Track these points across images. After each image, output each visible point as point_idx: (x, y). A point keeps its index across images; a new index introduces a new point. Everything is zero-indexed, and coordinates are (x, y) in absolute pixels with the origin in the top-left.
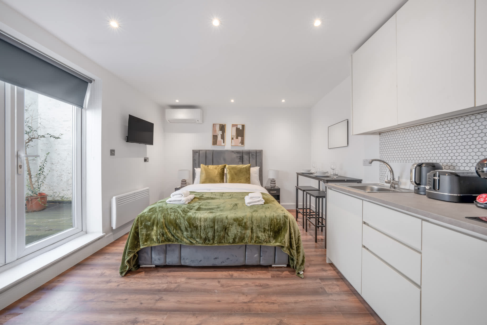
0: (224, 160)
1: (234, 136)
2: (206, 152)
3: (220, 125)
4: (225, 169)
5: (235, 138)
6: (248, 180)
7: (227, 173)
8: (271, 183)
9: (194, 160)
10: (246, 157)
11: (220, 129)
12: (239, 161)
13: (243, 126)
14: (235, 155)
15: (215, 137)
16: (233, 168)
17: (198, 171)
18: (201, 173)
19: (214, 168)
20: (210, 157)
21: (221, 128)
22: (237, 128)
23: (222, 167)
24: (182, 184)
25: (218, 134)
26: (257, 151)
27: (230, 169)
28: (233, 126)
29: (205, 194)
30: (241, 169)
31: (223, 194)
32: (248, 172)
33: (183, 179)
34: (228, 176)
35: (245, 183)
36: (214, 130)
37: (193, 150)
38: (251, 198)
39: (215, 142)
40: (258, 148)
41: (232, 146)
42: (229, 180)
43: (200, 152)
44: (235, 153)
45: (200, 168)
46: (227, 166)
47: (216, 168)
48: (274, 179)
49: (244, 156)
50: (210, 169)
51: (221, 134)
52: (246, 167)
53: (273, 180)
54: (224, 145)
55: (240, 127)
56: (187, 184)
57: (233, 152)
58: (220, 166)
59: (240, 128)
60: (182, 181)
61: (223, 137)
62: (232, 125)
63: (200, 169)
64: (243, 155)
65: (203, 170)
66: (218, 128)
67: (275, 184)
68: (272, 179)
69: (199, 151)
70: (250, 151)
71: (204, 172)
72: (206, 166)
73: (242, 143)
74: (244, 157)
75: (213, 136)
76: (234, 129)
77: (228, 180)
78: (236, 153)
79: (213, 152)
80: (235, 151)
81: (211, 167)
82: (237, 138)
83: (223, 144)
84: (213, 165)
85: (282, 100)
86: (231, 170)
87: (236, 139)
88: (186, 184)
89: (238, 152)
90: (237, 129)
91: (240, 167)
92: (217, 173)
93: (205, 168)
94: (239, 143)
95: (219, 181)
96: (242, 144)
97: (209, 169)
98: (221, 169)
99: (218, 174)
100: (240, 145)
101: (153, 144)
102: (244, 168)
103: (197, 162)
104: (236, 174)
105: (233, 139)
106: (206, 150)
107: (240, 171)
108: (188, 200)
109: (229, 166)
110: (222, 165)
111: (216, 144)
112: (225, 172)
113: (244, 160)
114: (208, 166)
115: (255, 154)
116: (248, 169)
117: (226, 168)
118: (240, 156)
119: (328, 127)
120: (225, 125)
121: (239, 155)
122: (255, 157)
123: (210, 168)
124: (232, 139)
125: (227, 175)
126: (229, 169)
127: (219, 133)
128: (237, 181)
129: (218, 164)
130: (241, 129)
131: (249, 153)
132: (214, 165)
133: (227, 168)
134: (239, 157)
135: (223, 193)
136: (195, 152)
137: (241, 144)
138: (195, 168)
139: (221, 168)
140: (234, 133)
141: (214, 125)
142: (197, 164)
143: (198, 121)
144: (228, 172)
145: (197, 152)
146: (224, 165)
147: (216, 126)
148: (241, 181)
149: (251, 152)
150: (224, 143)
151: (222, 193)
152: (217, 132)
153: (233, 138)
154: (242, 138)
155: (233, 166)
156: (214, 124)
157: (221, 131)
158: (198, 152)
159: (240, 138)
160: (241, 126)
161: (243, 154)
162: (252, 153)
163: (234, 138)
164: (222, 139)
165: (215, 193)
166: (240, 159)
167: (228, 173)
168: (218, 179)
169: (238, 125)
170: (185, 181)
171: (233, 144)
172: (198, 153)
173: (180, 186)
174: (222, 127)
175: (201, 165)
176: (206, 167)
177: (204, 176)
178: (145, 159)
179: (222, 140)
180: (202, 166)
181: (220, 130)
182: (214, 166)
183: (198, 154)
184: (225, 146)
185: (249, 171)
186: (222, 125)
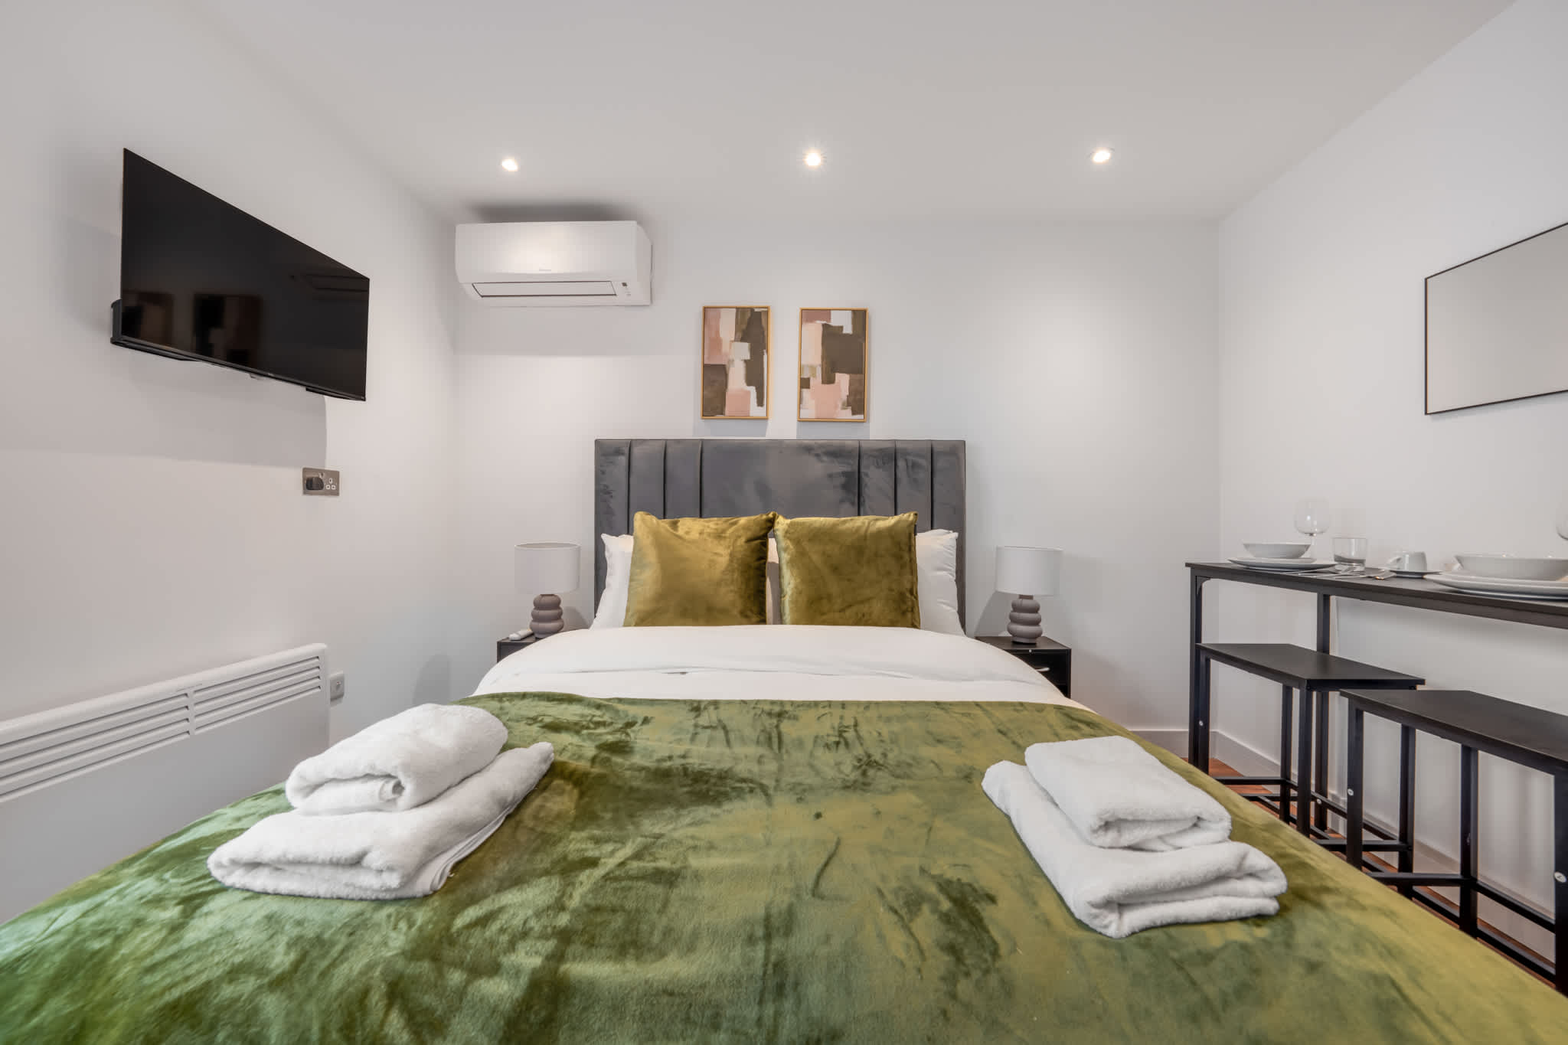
0: (764, 491)
1: (813, 368)
2: (666, 451)
3: (741, 311)
4: (772, 543)
5: (816, 381)
6: (910, 603)
7: (784, 562)
8: (1014, 620)
9: (602, 493)
10: (876, 479)
11: (740, 335)
12: (842, 501)
13: (860, 317)
14: (818, 469)
15: (714, 376)
16: (817, 536)
17: (619, 547)
18: (637, 560)
19: (709, 535)
20: (685, 477)
21: (744, 327)
22: (826, 327)
23: (756, 530)
24: (536, 618)
25: (731, 357)
26: (934, 446)
27: (801, 540)
28: (808, 315)
29: (646, 721)
30: (865, 538)
31: (780, 715)
32: (907, 557)
33: (543, 595)
34: (790, 582)
35: (893, 624)
36: (710, 339)
37: (597, 442)
38: (1107, 826)
39: (714, 403)
40: (940, 432)
41: (801, 421)
42: (794, 602)
43: (636, 451)
44: (817, 455)
45: (632, 535)
46: (782, 523)
47: (719, 536)
48: (1030, 597)
49: (867, 475)
50: (687, 537)
51: (748, 357)
52: (890, 529)
53: (1026, 602)
54: (763, 415)
55: (843, 322)
56: (562, 617)
57: (807, 449)
58: (743, 520)
59: (842, 327)
60: (538, 606)
61: (756, 376)
62: (802, 310)
63: (632, 537)
64: (863, 470)
65: (647, 541)
66: (727, 327)
67: (1036, 623)
68: (1022, 597)
69: (631, 444)
70: (899, 445)
71: (652, 556)
72: (664, 524)
73: (857, 402)
74: (865, 480)
75: (707, 368)
76: (815, 330)
77: (787, 600)
78: (825, 458)
79: (702, 451)
80: (821, 446)
81: (691, 527)
82: (828, 379)
83: (756, 411)
84: (701, 517)
85: (1091, 154)
86: (806, 545)
87: (823, 382)
88: (558, 617)
89: (836, 452)
90: (830, 334)
91: (858, 529)
92: (723, 561)
93: (656, 535)
94: (840, 405)
95: (735, 612)
96: (854, 413)
97: (680, 537)
98: (749, 541)
99: (729, 569)
100: (847, 414)
101: (364, 395)
102: (879, 534)
103: (618, 503)
104: (835, 569)
105: (808, 387)
106: (666, 445)
107: (861, 548)
108: (466, 828)
109: (790, 525)
110: (753, 517)
111: (722, 413)
112: (773, 556)
113: (866, 492)
114: (674, 525)
115: (925, 463)
116: (905, 539)
117: (774, 536)
118: (844, 474)
119: (1426, 279)
120: (767, 313)
121: (838, 467)
122: (924, 476)
123: (687, 533)
124: (805, 383)
125: (780, 576)
126: (797, 542)
127: (738, 354)
128: (842, 610)
129: (730, 509)
130: (848, 329)
131: (891, 455)
132: (712, 516)
133: (780, 533)
134: (843, 480)
135: (780, 712)
136: (607, 453)
137: (849, 411)
138: (605, 537)
139: (749, 534)
140: (814, 356)
141: (710, 313)
142: (620, 518)
143: (625, 284)
144: (786, 557)
145: (618, 452)
146: (764, 517)
147: (718, 317)
148: (865, 608)
149: (906, 453)
150: (760, 403)
151: (770, 714)
152: (725, 348)
153: (808, 380)
154: (858, 376)
155: (817, 525)
156: (708, 308)
157: (746, 346)
158: (626, 451)
159: (843, 380)
160: (849, 314)
161: (864, 463)
162: (910, 458)
163: (812, 383)
164: (749, 384)
165: (724, 714)
166: (845, 487)
167: (792, 562)
168: (729, 595)
169: (832, 312)
170: (556, 605)
171: (809, 413)
172: (623, 454)
173: (528, 631)
174: (750, 323)
175: (639, 518)
176: (667, 526)
177: (650, 576)
178: (309, 476)
179: (752, 390)
180: (643, 520)
181: (743, 340)
182: (712, 524)
183: (623, 460)
184: (766, 419)
185: (910, 550)
186: (752, 309)
